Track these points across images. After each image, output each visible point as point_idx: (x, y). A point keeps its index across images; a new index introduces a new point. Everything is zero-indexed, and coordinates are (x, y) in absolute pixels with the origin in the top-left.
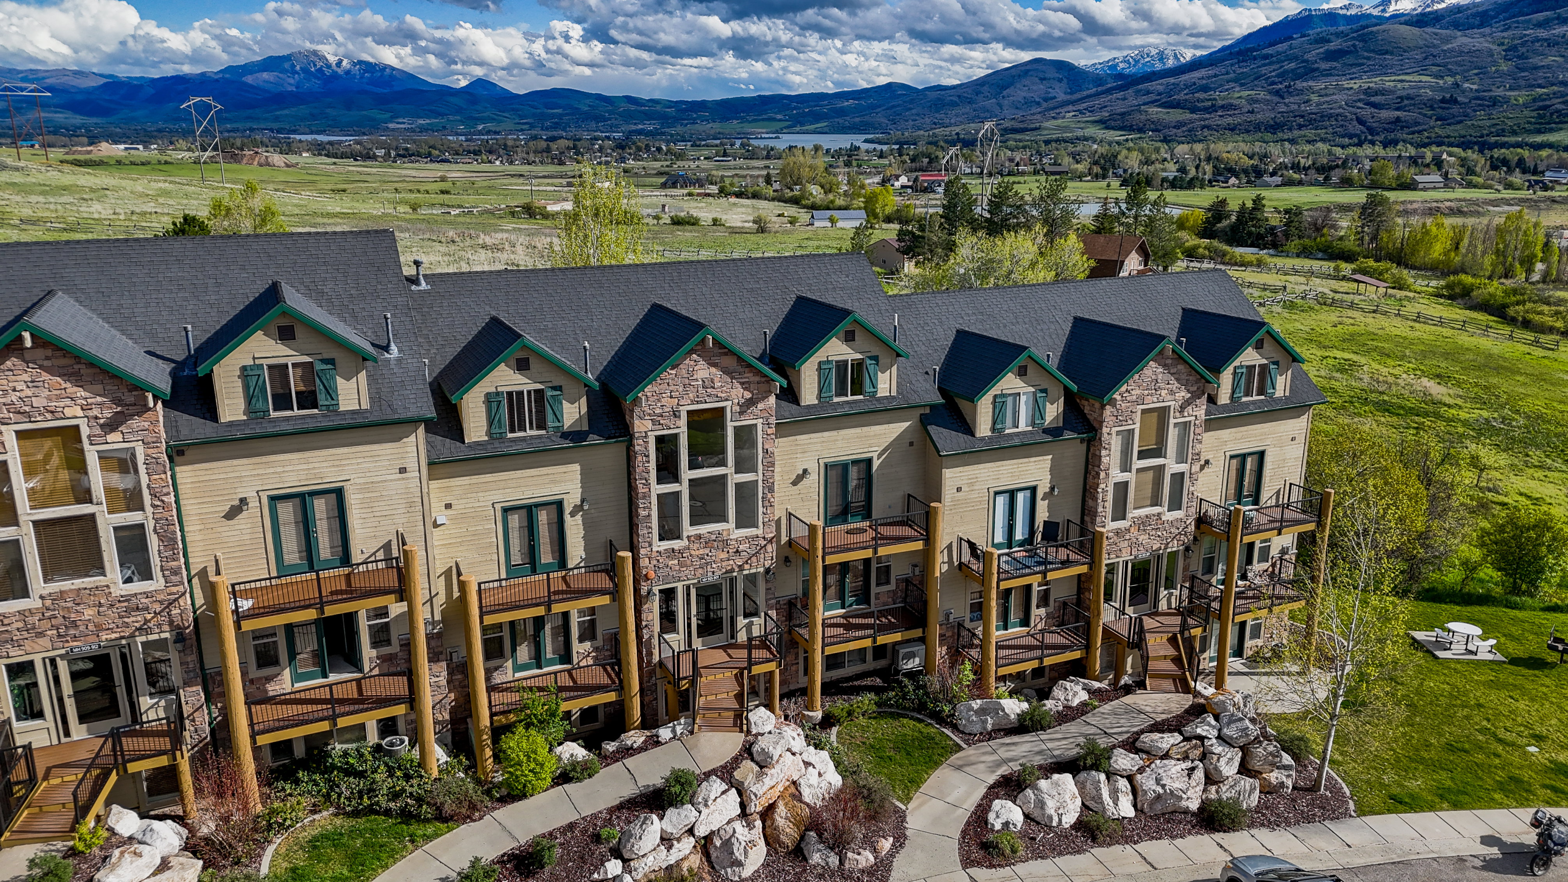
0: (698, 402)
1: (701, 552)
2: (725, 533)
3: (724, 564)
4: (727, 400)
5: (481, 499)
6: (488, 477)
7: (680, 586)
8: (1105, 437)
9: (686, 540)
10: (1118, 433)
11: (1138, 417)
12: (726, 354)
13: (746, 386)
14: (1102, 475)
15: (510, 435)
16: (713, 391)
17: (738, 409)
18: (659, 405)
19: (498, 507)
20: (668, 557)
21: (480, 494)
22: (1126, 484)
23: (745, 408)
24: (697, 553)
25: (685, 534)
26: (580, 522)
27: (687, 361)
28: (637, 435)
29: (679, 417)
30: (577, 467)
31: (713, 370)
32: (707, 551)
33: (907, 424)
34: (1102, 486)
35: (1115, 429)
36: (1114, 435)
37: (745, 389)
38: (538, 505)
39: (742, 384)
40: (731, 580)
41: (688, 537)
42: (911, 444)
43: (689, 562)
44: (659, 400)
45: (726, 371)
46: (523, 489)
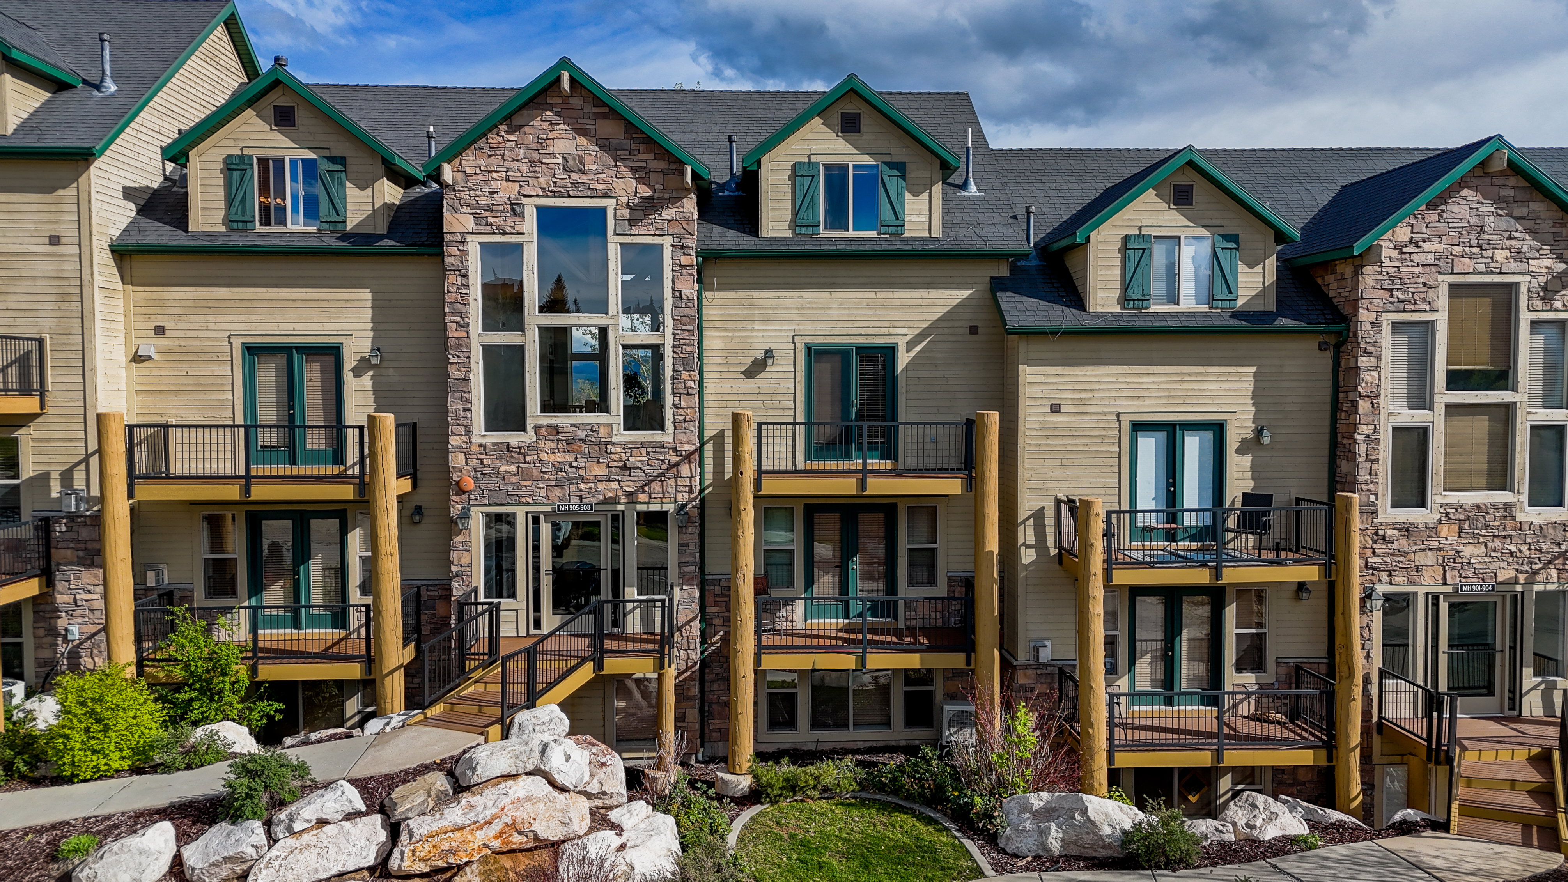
0: (554, 194)
1: (559, 457)
2: (602, 431)
3: (601, 486)
4: (606, 196)
5: (212, 326)
6: (223, 293)
7: (520, 513)
8: (1365, 329)
9: (530, 431)
10: (1397, 326)
11: (1442, 299)
12: (605, 116)
13: (642, 175)
14: (1363, 406)
15: (259, 228)
16: (583, 179)
17: (626, 213)
18: (487, 190)
19: (237, 343)
20: (500, 458)
21: (211, 318)
22: (1423, 432)
23: (639, 214)
24: (552, 458)
25: (530, 423)
26: (369, 387)
27: (536, 122)
28: (447, 238)
29: (522, 215)
30: (366, 295)
31: (583, 141)
32: (569, 458)
33: (965, 293)
34: (1363, 429)
35: (1388, 318)
36: (1387, 329)
37: (639, 180)
38: (304, 349)
39: (633, 170)
40: (615, 517)
41: (537, 428)
42: (974, 330)
43: (535, 472)
44: (486, 183)
45: (605, 146)
46: (278, 319)
